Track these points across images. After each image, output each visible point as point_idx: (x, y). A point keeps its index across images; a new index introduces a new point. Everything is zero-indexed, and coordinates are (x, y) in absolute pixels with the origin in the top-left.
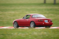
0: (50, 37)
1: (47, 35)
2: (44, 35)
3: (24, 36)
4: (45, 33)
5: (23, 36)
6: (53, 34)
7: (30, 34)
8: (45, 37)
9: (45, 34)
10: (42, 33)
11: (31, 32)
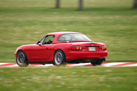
0: (70, 87)
1: (63, 83)
2: (57, 82)
3: (10, 85)
4: (59, 77)
5: (7, 85)
6: (77, 79)
7: (24, 81)
8: (58, 86)
9: (58, 80)
10: (51, 77)
11: (26, 75)
